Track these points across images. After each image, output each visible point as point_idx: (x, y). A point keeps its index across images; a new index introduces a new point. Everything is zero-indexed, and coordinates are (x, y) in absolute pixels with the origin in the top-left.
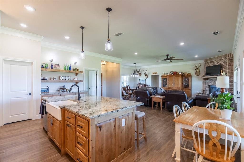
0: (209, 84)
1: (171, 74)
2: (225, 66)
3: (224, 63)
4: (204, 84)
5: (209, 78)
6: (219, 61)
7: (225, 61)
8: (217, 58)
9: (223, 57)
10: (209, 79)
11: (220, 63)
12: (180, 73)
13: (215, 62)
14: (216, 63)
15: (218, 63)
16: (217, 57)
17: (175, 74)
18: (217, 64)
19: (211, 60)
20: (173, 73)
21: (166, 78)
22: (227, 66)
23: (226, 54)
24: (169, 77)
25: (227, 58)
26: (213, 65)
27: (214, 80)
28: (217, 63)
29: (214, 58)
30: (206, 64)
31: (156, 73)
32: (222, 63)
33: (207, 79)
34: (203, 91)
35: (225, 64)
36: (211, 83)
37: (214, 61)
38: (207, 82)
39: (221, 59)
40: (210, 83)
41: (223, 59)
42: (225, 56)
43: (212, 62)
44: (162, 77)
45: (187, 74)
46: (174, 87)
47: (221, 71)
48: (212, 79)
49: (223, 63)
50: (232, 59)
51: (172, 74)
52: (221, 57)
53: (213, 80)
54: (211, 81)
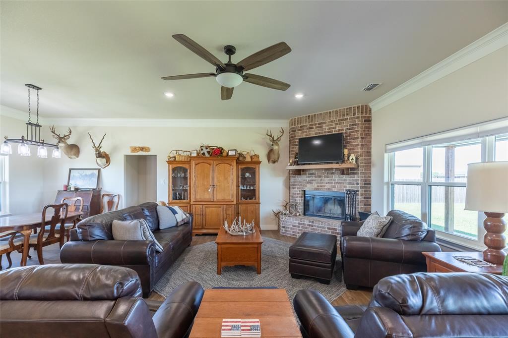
0: (302, 185)
1: (204, 154)
2: (353, 139)
3: (350, 129)
4: (289, 186)
5: (303, 170)
6: (337, 124)
7: (353, 125)
8: (330, 117)
9: (347, 114)
10: (306, 174)
11: (339, 130)
12: (231, 153)
13: (322, 127)
14: (326, 130)
15: (333, 128)
16: (330, 113)
17: (217, 153)
18: (329, 132)
19: (312, 121)
20: (208, 150)
21: (184, 166)
22: (357, 138)
23: (356, 106)
24: (196, 165)
25: (358, 118)
26: (316, 134)
27: (320, 177)
28: (330, 128)
29: (321, 114)
30: (295, 131)
31: (148, 149)
32: (343, 130)
33: (298, 172)
34: (286, 207)
35: (352, 132)
36: (310, 183)
37: (319, 124)
38: (300, 182)
39: (343, 120)
40: (308, 183)
41: (346, 119)
42: (354, 110)
43: (314, 127)
44: (169, 162)
45: (251, 157)
46: (215, 200)
47: (346, 151)
48: (314, 172)
49: (348, 129)
50: (368, 121)
51: (207, 155)
52: (343, 114)
53: (315, 177)
54: (311, 178)
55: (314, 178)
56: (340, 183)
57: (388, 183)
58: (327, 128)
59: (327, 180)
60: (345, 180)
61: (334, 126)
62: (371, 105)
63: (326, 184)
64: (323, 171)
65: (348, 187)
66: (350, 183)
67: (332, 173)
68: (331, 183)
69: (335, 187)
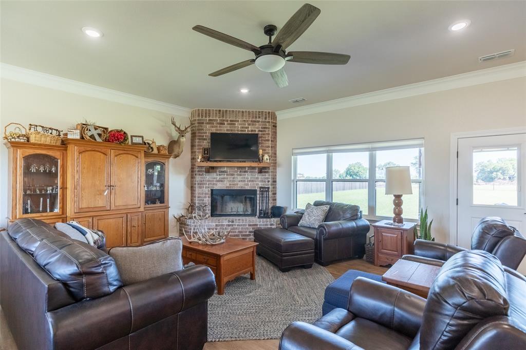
0: (214, 184)
1: (92, 137)
2: (265, 141)
3: (261, 131)
4: (192, 185)
5: (217, 167)
6: (249, 124)
7: (265, 128)
8: (243, 116)
9: (259, 117)
10: (216, 172)
11: (252, 131)
12: (136, 140)
13: (235, 124)
14: (238, 128)
15: (246, 128)
16: (243, 112)
18: (241, 131)
19: (223, 116)
22: (268, 140)
23: (267, 111)
25: (269, 122)
26: (227, 130)
27: (232, 175)
28: (242, 128)
29: (233, 111)
30: (203, 123)
32: (255, 131)
35: (264, 134)
36: (221, 181)
37: (231, 121)
38: (209, 181)
39: (255, 121)
40: (218, 181)
41: (258, 122)
42: (266, 115)
43: (226, 123)
45: (157, 148)
48: (225, 169)
49: (259, 131)
50: (275, 126)
51: (99, 139)
52: (255, 116)
53: (227, 175)
54: (222, 176)
55: (225, 176)
56: (253, 181)
57: (293, 180)
58: (240, 126)
59: (239, 178)
60: (257, 178)
61: (247, 126)
62: (277, 113)
63: (239, 182)
64: (236, 170)
65: (260, 184)
66: (262, 181)
67: (245, 172)
68: (244, 181)
69: (248, 185)
